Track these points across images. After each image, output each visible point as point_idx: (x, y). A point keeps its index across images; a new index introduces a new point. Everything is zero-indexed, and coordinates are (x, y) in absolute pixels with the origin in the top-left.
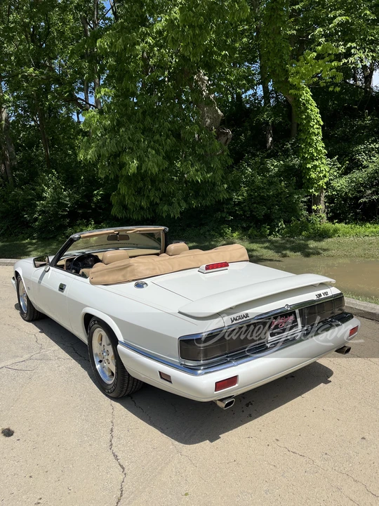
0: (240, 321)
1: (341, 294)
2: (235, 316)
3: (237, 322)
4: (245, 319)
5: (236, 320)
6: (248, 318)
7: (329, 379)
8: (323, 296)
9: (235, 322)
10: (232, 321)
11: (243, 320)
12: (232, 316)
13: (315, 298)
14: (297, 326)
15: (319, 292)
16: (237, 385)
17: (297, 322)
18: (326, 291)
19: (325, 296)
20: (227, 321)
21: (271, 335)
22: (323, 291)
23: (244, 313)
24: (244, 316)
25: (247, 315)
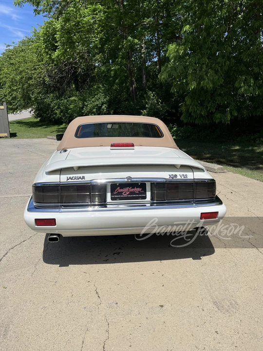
0: (75, 180)
1: (213, 180)
2: (71, 176)
3: (72, 180)
5: (72, 179)
7: (201, 257)
8: (179, 177)
9: (70, 180)
10: (68, 180)
12: (69, 176)
13: (168, 177)
14: (145, 198)
15: (174, 173)
16: (56, 226)
17: (146, 194)
18: (185, 173)
19: (183, 178)
20: (63, 178)
21: (112, 199)
22: (181, 173)
23: (81, 175)
24: (80, 177)
25: (83, 178)
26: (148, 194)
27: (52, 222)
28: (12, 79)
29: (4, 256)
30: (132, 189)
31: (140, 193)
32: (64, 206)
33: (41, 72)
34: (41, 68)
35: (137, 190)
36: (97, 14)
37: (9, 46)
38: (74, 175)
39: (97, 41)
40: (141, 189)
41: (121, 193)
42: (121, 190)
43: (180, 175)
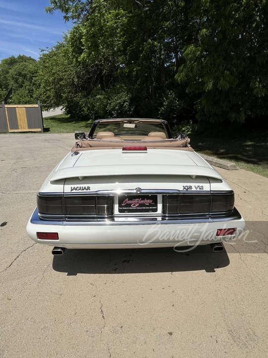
0: (80, 191)
1: (232, 192)
2: (76, 186)
3: (77, 191)
4: (85, 191)
5: (76, 190)
6: (89, 191)
8: (194, 189)
9: (74, 191)
10: (72, 190)
11: (83, 191)
12: (73, 186)
13: (181, 189)
14: (156, 210)
15: (188, 184)
16: (58, 240)
17: (157, 206)
18: (200, 185)
19: (198, 190)
20: (67, 189)
21: (120, 211)
22: (197, 184)
23: (86, 186)
24: (85, 188)
25: (89, 188)
26: (160, 206)
27: (55, 236)
28: (46, 80)
29: (15, 260)
30: (142, 201)
31: (150, 205)
32: (69, 218)
33: (71, 74)
34: (71, 70)
35: (147, 202)
36: (119, 19)
37: (43, 51)
38: (79, 186)
39: (119, 44)
40: (151, 201)
41: (129, 205)
42: (130, 202)
43: (194, 186)
